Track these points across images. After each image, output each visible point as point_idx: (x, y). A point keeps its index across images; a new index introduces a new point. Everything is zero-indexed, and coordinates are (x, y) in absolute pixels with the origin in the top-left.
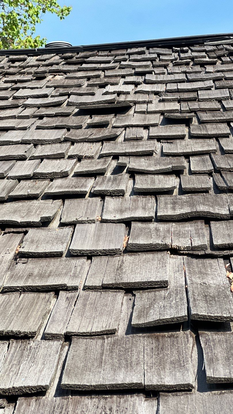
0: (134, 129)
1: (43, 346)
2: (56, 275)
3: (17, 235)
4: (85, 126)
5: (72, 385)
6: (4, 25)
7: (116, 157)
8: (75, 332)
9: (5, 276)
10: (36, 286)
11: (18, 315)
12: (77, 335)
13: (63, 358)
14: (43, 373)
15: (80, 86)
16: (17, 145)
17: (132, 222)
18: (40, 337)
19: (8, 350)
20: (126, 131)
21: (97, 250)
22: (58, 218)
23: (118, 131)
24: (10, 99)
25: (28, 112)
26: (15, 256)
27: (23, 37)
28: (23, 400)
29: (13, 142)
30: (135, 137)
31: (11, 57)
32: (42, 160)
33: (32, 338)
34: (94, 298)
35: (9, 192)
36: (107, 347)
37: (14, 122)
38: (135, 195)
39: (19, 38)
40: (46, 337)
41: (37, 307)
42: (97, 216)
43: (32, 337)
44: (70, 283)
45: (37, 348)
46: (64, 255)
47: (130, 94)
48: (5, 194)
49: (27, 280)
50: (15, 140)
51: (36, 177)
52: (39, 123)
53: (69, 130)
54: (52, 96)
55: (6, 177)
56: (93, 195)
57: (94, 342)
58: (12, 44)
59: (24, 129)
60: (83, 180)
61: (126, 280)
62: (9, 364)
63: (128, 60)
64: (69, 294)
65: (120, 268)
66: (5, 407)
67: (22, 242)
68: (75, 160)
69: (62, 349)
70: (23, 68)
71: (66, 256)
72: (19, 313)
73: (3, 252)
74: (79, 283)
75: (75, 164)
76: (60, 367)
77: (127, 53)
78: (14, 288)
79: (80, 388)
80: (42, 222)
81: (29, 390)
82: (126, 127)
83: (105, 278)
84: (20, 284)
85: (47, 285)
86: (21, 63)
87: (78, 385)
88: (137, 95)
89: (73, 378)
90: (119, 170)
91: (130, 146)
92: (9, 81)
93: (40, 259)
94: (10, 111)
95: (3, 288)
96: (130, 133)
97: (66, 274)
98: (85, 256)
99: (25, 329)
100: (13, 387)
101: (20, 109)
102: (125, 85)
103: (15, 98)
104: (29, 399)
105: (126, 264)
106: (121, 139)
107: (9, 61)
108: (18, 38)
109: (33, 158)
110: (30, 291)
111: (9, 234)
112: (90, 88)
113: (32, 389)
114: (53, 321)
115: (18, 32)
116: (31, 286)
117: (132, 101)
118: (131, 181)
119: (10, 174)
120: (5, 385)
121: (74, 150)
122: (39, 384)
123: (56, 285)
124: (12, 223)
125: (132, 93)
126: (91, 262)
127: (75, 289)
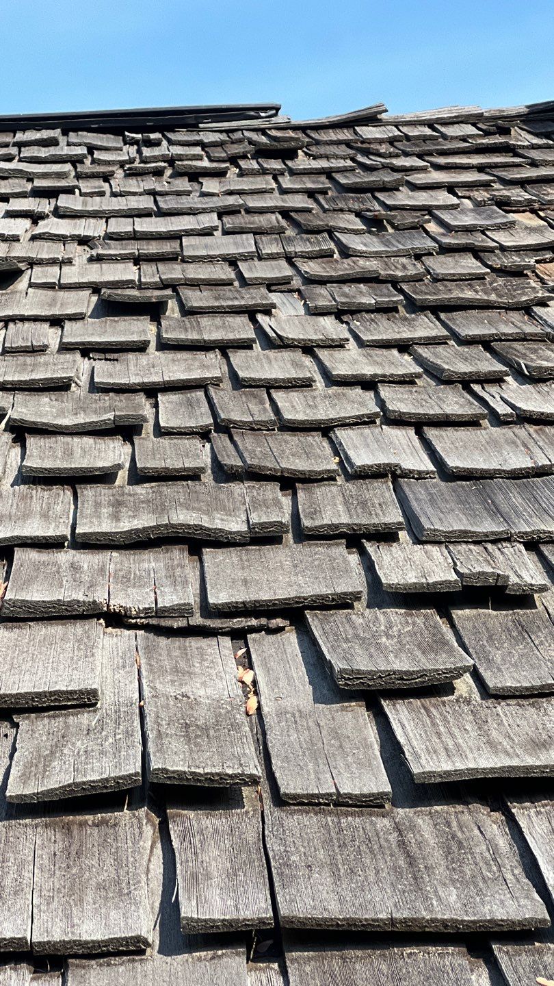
0: (27, 325)
17: (16, 549)
20: (6, 329)
30: (30, 344)
38: (25, 484)
47: (19, 240)
63: (17, 158)
77: (14, 143)
82: (7, 321)
88: (38, 243)
91: (17, 367)
96: (17, 334)
102: (7, 220)
117: (25, 258)
118: (16, 451)
125: (24, 238)
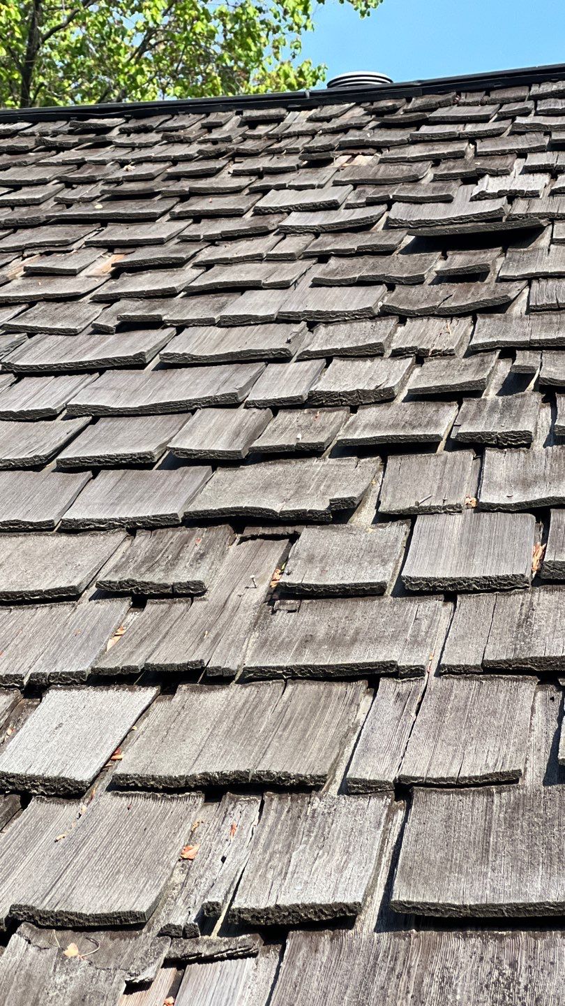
0: (551, 282)
1: (344, 810)
2: (370, 639)
3: (273, 544)
4: (430, 277)
5: (418, 903)
6: (225, 36)
7: (508, 352)
8: (420, 778)
9: (246, 642)
10: (322, 666)
11: (281, 735)
12: (426, 785)
13: (393, 839)
14: (347, 873)
15: (415, 180)
16: (267, 325)
17: (552, 510)
18: (335, 788)
19: (260, 818)
20: (530, 288)
21: (469, 579)
22: (371, 502)
23: (513, 290)
24: (248, 216)
25: (291, 245)
26: (268, 594)
27: (270, 65)
28: (301, 938)
29: (256, 318)
30: (555, 302)
31: (247, 113)
32: (329, 361)
33: (317, 791)
34: (464, 695)
35: (252, 440)
36: (498, 814)
37: (259, 270)
38: (557, 444)
39: (260, 68)
40: (351, 788)
41: (327, 717)
42: (466, 497)
43: (318, 788)
44: (405, 659)
45: (329, 813)
46: (389, 591)
47: (538, 196)
48: (242, 445)
49: (299, 652)
50: (261, 313)
51: (315, 402)
52: (319, 271)
53: (391, 288)
54: (349, 207)
55: (242, 402)
56: (456, 444)
57: (467, 801)
58: (246, 82)
59: (283, 286)
60: (430, 409)
61: (539, 652)
62: (265, 851)
63: (533, 112)
64: (404, 687)
65: (525, 622)
66: (258, 952)
67: (285, 560)
68: (410, 361)
69: (389, 819)
70: (278, 139)
71: (394, 595)
72: (284, 730)
73: (239, 585)
74: (427, 658)
75: (410, 371)
76: (386, 859)
77: (530, 97)
78: (269, 672)
79: (436, 911)
80: (333, 513)
81: (316, 913)
82: (530, 279)
83: (490, 648)
84: (284, 662)
85: (349, 664)
86: (272, 127)
87: (433, 904)
88: (558, 198)
89: (420, 886)
90: (515, 383)
91: (543, 326)
92: (243, 171)
93: (331, 600)
94: (248, 243)
95: (244, 669)
96: (541, 292)
97: (394, 637)
98: (439, 593)
99: (300, 768)
100: (277, 906)
101: (272, 239)
102: (526, 176)
103: (259, 212)
104: (314, 935)
105: (539, 612)
106: (519, 308)
107: (242, 124)
108: (258, 67)
109: (307, 356)
110: (308, 678)
111: (253, 542)
112: (440, 184)
113: (321, 911)
114: (367, 750)
115: (260, 53)
116: (310, 666)
117: (546, 214)
118: (547, 411)
119: (253, 396)
120: (258, 902)
121: (406, 335)
122: (339, 900)
123: (370, 664)
124: (260, 513)
125: (544, 194)
126: (455, 607)
127: (417, 672)
